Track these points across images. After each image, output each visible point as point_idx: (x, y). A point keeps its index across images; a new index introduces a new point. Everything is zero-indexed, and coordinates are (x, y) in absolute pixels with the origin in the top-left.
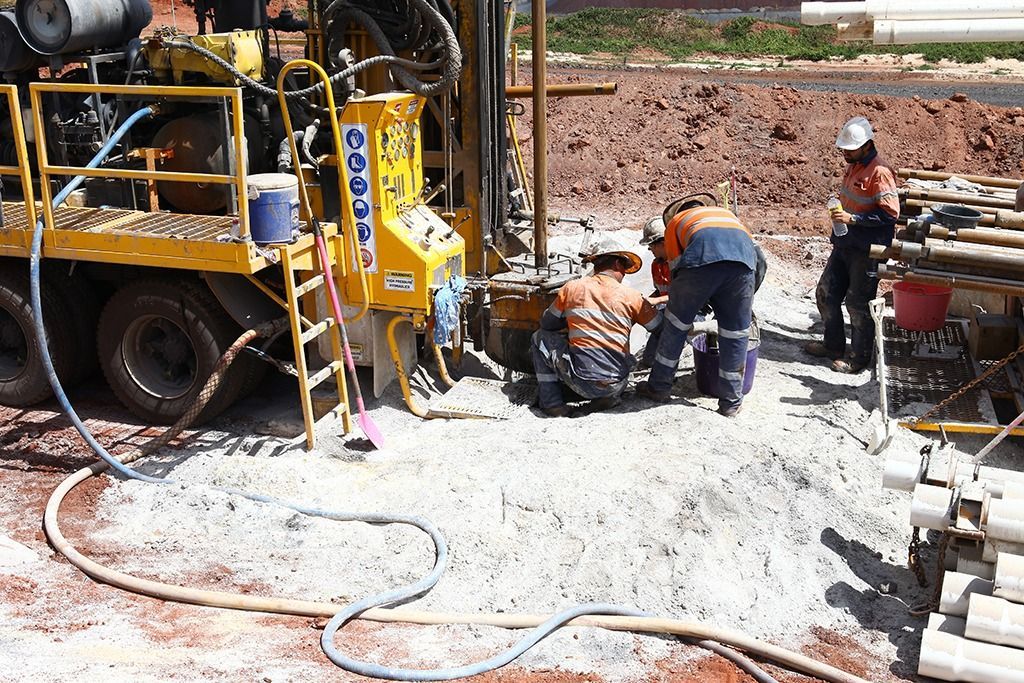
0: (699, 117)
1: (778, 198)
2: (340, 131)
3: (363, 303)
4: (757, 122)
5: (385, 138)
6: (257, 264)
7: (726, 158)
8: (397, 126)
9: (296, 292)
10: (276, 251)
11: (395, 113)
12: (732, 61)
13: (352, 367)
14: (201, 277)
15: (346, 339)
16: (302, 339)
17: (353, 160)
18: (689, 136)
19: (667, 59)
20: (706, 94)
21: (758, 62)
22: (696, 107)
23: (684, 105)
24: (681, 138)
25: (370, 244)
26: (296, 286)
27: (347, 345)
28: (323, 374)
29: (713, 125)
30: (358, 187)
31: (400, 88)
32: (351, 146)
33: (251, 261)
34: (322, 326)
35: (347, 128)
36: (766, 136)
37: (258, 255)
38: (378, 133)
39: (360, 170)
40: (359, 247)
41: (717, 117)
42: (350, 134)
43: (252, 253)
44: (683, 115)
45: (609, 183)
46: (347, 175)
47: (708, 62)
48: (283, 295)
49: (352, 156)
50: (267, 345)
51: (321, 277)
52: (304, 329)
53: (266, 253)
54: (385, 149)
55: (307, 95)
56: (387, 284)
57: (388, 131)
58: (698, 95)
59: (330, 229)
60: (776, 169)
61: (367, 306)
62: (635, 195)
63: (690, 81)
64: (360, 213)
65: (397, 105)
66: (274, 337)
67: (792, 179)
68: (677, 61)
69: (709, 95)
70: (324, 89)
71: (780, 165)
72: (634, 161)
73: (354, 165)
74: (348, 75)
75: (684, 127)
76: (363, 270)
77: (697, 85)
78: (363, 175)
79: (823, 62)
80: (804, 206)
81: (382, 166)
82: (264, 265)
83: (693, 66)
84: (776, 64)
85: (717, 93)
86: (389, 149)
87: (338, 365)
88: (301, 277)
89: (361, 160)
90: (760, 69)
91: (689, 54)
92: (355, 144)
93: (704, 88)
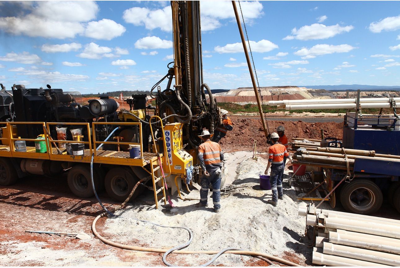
0: (242, 126)
1: (261, 145)
2: (164, 132)
3: (169, 172)
4: (255, 127)
5: (174, 133)
6: (145, 164)
7: (249, 136)
8: (177, 130)
9: (154, 170)
10: (149, 161)
11: (177, 127)
12: (247, 114)
13: (167, 188)
14: (130, 167)
15: (165, 182)
16: (155, 181)
17: (167, 138)
18: (240, 131)
19: (232, 113)
20: (243, 121)
21: (252, 113)
22: (241, 124)
23: (239, 124)
24: (238, 131)
25: (171, 158)
26: (154, 169)
27: (166, 183)
28: (160, 190)
29: (245, 128)
30: (168, 145)
31: (177, 122)
32: (166, 135)
33: (143, 163)
34: (159, 179)
35: (166, 131)
36: (258, 130)
37: (145, 162)
38: (173, 132)
39: (168, 141)
40: (168, 159)
41: (246, 126)
42: (166, 132)
43: (143, 161)
44: (238, 126)
45: (222, 142)
46: (166, 142)
47: (241, 114)
48: (151, 171)
49: (166, 138)
50: (145, 183)
51: (159, 167)
52: (156, 179)
53: (147, 161)
54: (174, 136)
55: (155, 124)
56: (175, 168)
57: (175, 132)
58: (241, 121)
59: (161, 155)
60: (260, 138)
61: (170, 173)
62: (228, 144)
63: (240, 118)
64: (169, 151)
65: (177, 126)
66: (147, 181)
67: (264, 140)
68: (234, 114)
69: (244, 121)
70: (160, 122)
71: (261, 137)
72: (228, 137)
73: (167, 140)
74: (165, 119)
75: (238, 129)
76: (169, 164)
77: (241, 119)
78: (170, 142)
79: (267, 113)
80: (267, 146)
81: (174, 140)
82: (146, 164)
83: (238, 115)
84: (257, 114)
85: (246, 121)
86: (175, 136)
87: (163, 188)
88: (155, 166)
89: (169, 139)
90: (253, 115)
91: (237, 112)
92: (167, 135)
93: (243, 120)
